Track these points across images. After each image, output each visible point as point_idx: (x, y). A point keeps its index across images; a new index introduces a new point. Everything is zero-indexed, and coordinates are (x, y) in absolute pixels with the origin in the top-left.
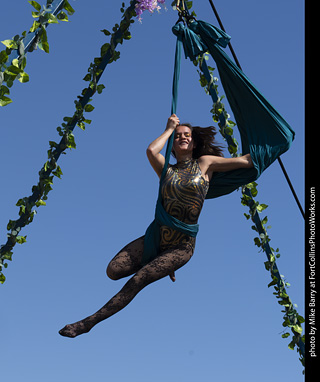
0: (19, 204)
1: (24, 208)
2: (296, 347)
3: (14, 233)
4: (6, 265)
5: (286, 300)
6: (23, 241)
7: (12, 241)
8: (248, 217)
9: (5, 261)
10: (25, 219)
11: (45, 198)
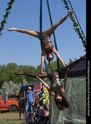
0: (8, 4)
1: (9, 5)
2: (77, 31)
3: (8, 11)
4: (7, 19)
5: (74, 20)
6: (10, 13)
7: (7, 13)
8: (63, 1)
9: (6, 18)
10: (10, 8)
11: (14, 2)
